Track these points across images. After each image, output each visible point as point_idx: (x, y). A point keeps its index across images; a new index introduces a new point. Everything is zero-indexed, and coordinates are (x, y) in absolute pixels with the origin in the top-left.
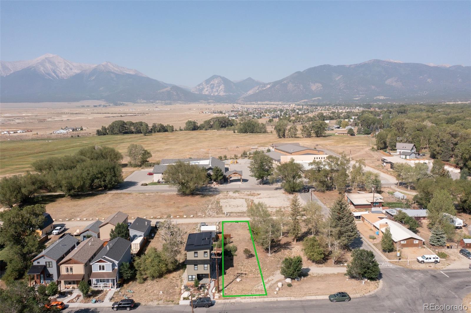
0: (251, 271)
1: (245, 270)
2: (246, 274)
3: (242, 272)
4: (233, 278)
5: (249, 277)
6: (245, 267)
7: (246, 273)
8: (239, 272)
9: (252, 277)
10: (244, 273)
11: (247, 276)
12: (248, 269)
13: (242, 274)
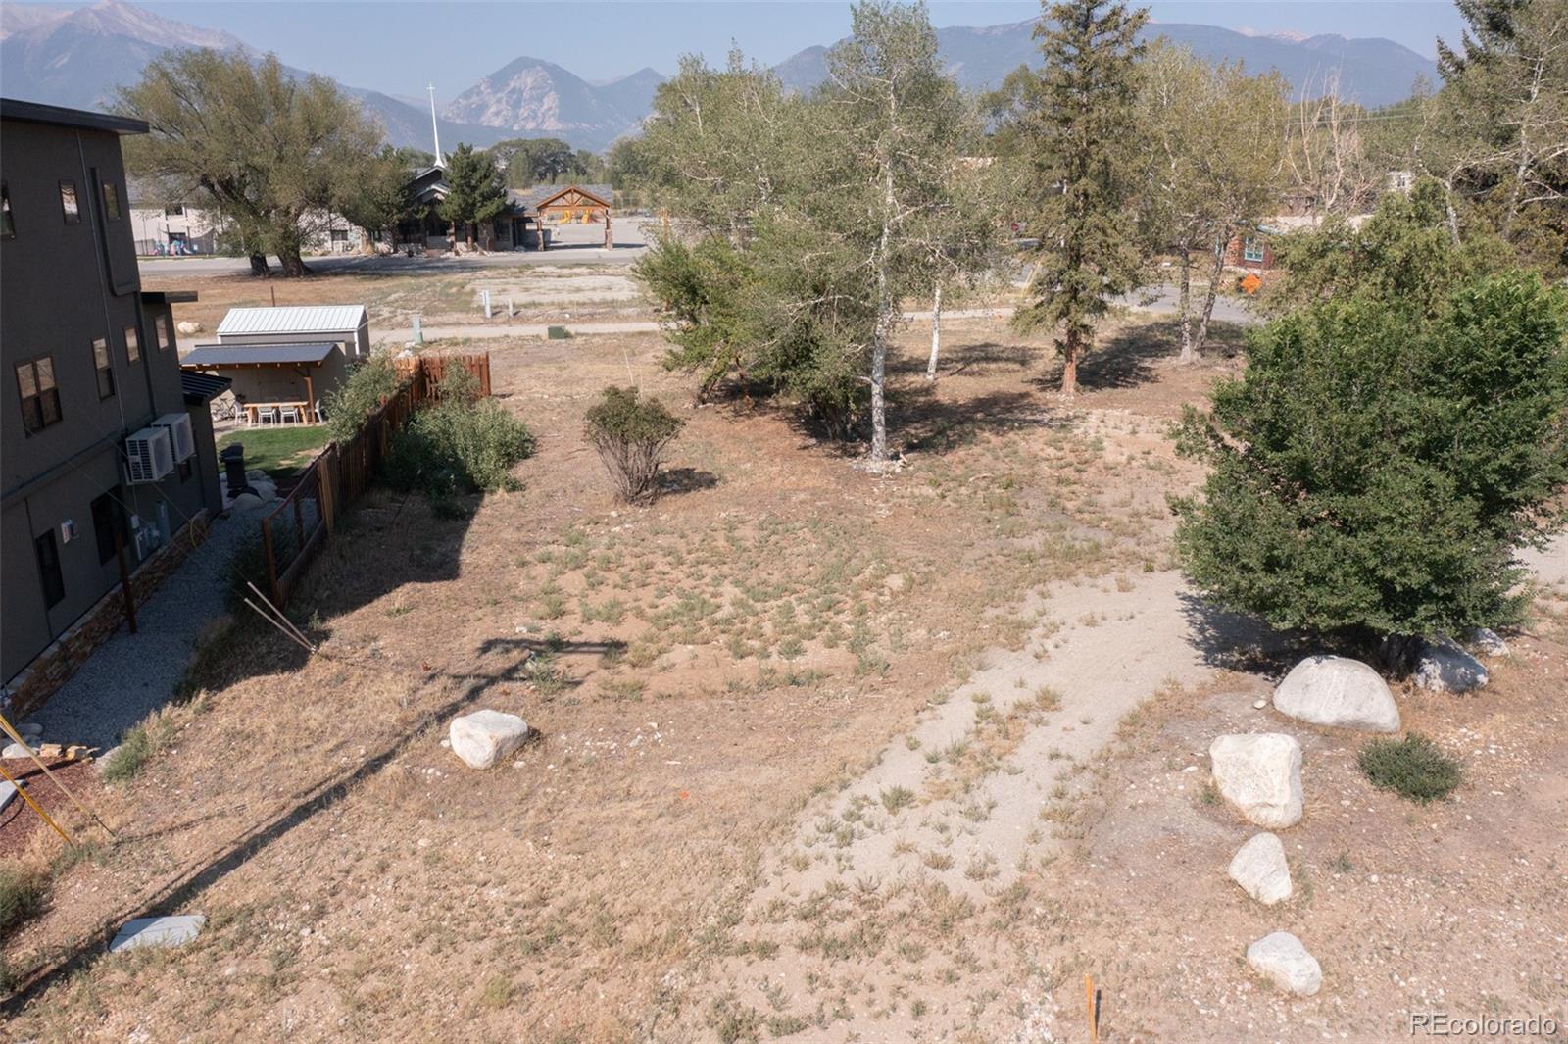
0: (694, 607)
1: (599, 600)
2: (613, 648)
3: (567, 627)
4: (393, 717)
5: (656, 684)
6: (613, 577)
7: (619, 634)
8: (521, 632)
9: (716, 679)
10: (596, 632)
11: (628, 674)
12: (647, 595)
13: (557, 645)
